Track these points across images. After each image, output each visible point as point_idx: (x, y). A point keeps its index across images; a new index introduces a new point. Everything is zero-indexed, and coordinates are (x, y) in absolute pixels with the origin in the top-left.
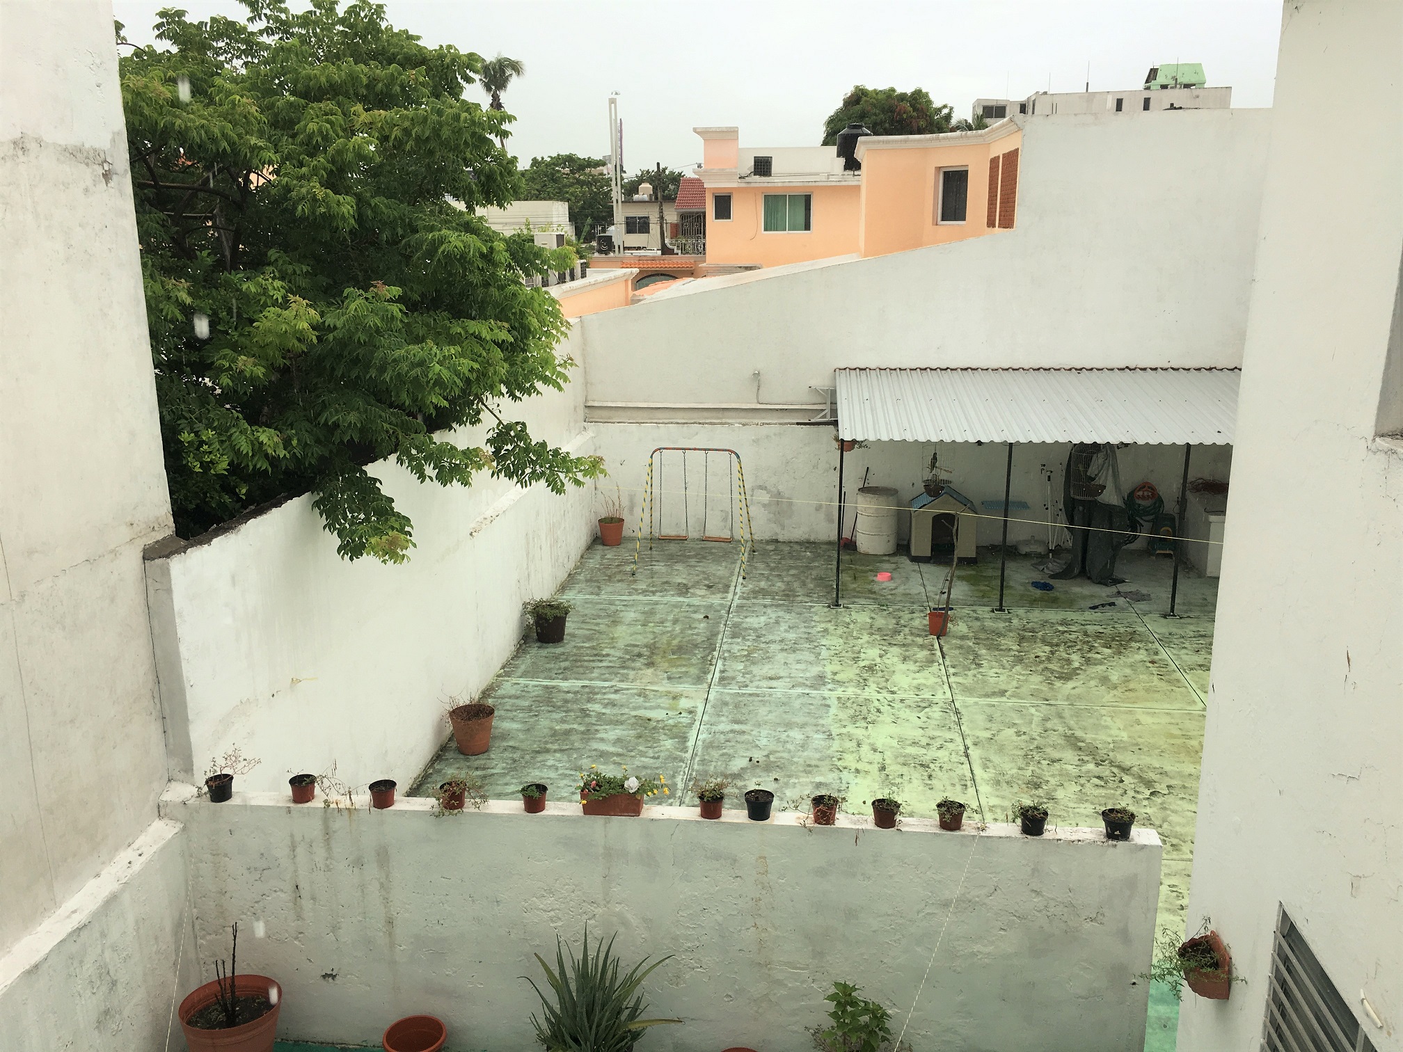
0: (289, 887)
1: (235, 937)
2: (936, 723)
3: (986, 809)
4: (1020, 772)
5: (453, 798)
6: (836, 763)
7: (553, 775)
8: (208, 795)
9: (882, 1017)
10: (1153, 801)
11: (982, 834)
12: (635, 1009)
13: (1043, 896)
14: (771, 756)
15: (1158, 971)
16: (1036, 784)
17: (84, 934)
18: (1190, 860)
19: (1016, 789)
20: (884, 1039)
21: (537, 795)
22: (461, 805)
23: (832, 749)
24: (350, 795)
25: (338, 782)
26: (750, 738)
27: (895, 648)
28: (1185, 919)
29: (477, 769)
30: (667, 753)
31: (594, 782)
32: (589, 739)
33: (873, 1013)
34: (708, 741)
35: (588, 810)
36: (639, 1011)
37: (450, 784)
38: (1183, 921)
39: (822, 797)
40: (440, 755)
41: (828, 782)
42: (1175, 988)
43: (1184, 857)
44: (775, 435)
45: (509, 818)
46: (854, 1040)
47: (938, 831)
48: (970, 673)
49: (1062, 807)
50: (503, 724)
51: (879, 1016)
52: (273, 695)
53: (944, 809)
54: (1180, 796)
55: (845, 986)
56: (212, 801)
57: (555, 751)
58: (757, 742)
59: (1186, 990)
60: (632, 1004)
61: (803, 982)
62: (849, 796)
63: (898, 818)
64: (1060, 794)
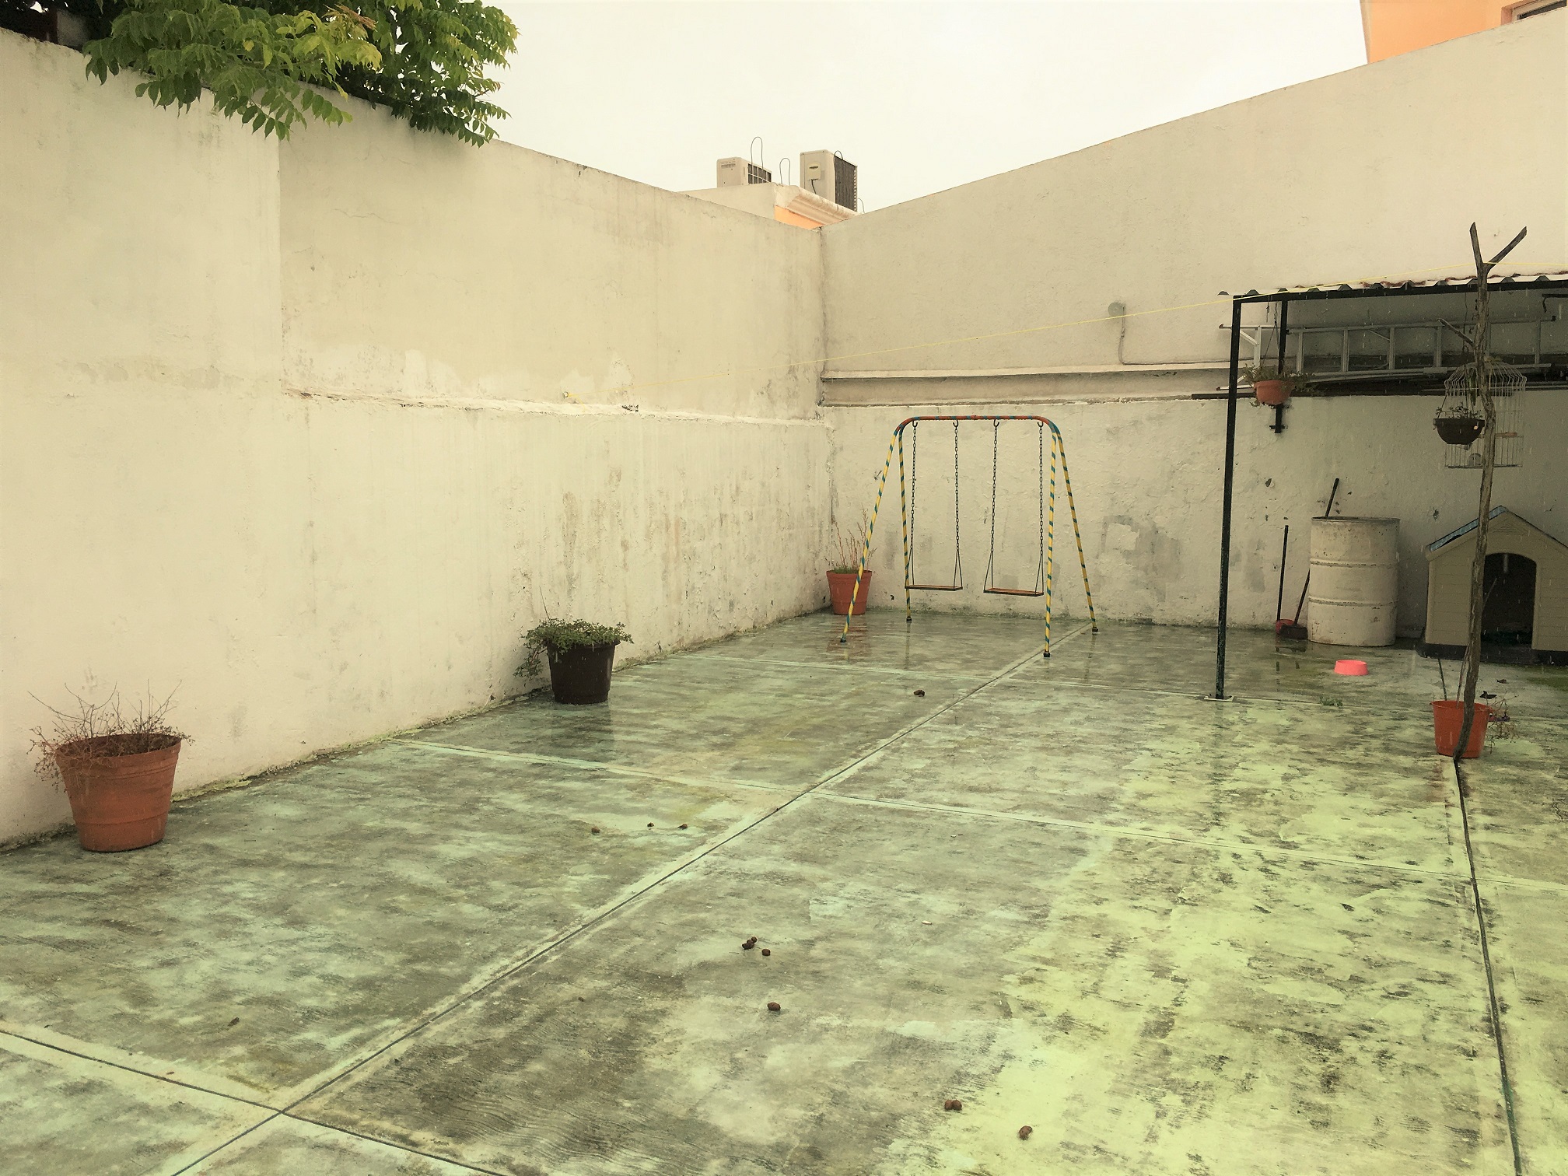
2: (1401, 926)
6: (1006, 990)
14: (818, 945)
26: (804, 896)
27: (1332, 768)
30: (547, 902)
34: (683, 888)
44: (1150, 419)
48: (1538, 830)
58: (812, 908)
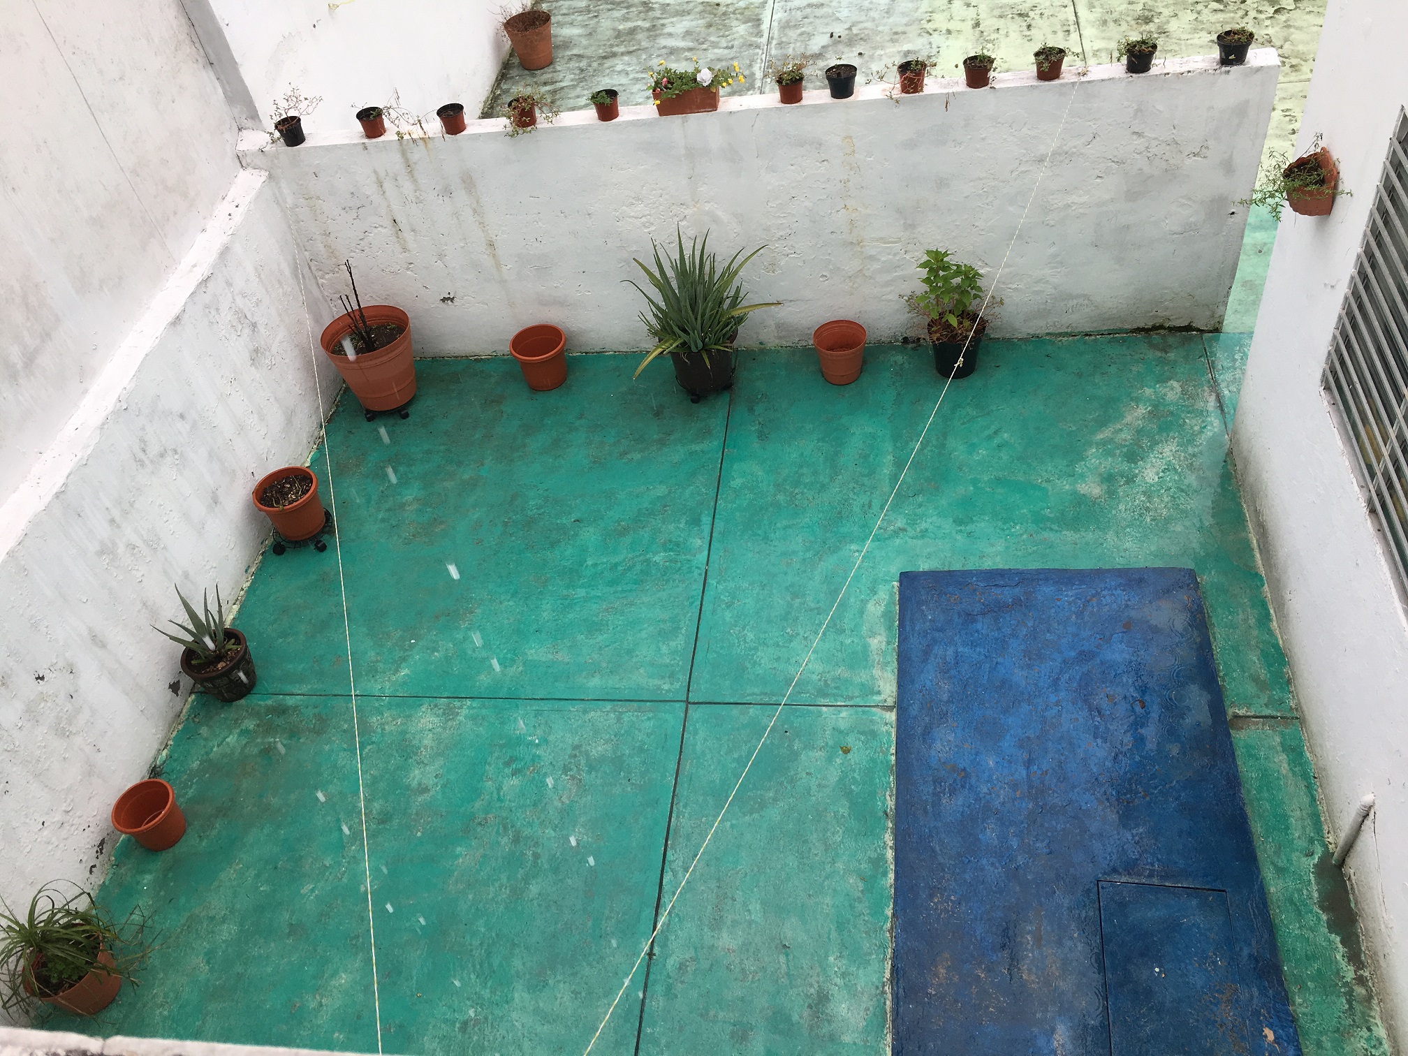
0: (389, 223)
1: (350, 273)
3: (1089, 54)
4: (1131, 7)
5: (524, 116)
6: (925, 26)
7: (624, 80)
8: (282, 140)
9: (974, 276)
10: (1278, 19)
11: (1083, 79)
12: (736, 297)
13: (1143, 137)
14: (853, 28)
15: (1259, 196)
16: (1147, 18)
17: (211, 284)
18: (1309, 80)
19: (1124, 26)
20: (976, 296)
21: (608, 101)
22: (533, 122)
23: (920, 10)
24: (420, 124)
25: (405, 112)
26: (830, 11)
28: (1295, 144)
29: (545, 84)
30: (741, 40)
31: (665, 79)
32: (656, 36)
33: (965, 275)
34: (783, 21)
35: (664, 110)
36: (739, 299)
37: (517, 100)
38: (1293, 145)
39: (908, 63)
40: (503, 75)
41: (916, 46)
42: (1275, 211)
43: (1303, 77)
45: (585, 129)
46: (946, 301)
47: (1036, 83)
49: (1174, 40)
50: (564, 30)
51: (970, 276)
52: (314, 26)
53: (1042, 57)
54: (1308, 10)
55: (937, 253)
56: (288, 145)
57: (623, 54)
58: (838, 15)
59: (1287, 211)
60: (732, 294)
61: (895, 255)
62: (939, 60)
63: (991, 74)
64: (1173, 26)
